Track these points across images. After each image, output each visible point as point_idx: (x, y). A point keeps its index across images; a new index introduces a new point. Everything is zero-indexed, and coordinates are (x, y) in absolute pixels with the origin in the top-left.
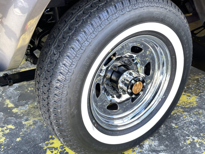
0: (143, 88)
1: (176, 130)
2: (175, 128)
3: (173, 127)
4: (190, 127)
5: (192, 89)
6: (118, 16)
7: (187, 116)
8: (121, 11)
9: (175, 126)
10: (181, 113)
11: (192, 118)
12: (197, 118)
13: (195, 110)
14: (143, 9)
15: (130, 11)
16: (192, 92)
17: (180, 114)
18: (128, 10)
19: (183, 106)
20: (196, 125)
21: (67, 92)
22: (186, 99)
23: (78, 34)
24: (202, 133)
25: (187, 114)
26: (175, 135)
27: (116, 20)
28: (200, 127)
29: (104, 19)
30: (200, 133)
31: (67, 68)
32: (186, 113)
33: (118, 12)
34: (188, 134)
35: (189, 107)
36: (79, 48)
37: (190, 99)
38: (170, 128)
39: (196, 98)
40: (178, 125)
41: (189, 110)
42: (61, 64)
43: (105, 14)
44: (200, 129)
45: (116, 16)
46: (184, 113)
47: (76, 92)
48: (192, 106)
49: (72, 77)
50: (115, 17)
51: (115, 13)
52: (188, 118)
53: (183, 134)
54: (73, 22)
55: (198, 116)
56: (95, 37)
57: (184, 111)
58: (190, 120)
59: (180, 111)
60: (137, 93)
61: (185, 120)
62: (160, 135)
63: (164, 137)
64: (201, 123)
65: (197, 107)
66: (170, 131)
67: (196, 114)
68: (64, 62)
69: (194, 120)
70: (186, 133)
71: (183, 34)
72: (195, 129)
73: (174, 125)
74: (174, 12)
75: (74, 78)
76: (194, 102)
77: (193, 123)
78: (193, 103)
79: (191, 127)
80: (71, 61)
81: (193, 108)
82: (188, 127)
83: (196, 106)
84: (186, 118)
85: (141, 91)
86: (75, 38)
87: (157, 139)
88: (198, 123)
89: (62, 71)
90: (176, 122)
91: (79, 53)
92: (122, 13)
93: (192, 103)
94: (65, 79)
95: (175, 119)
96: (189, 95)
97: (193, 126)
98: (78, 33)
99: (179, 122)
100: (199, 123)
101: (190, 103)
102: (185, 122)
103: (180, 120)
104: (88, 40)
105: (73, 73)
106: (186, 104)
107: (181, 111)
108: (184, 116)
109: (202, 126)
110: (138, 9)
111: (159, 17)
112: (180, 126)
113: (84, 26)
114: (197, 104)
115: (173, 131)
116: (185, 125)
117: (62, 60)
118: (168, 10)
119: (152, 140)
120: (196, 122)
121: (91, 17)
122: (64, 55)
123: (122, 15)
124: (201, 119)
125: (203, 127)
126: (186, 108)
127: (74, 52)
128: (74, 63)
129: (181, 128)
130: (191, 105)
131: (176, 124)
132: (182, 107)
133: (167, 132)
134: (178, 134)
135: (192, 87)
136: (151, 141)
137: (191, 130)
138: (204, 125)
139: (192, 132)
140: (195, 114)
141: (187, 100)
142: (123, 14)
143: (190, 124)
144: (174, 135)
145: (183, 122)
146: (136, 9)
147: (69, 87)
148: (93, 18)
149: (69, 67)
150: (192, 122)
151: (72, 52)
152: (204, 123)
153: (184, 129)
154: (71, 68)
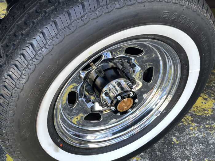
0: (133, 104)
1: (176, 146)
2: (175, 144)
3: (173, 142)
4: (194, 146)
5: (213, 89)
6: (100, 15)
7: (195, 129)
8: (105, 8)
9: (176, 141)
10: (188, 122)
11: (200, 133)
12: (207, 134)
13: (207, 122)
14: (142, 5)
15: (120, 8)
16: (211, 93)
17: (187, 124)
18: (118, 6)
19: (194, 112)
20: (202, 144)
21: (14, 112)
22: (200, 103)
23: (34, 36)
24: (207, 158)
25: (196, 126)
26: (172, 155)
27: (95, 20)
28: (207, 147)
29: (76, 18)
30: (205, 157)
31: (14, 81)
32: (194, 124)
33: (101, 9)
34: (188, 156)
35: (202, 115)
36: (33, 56)
37: (205, 103)
38: (169, 142)
39: (213, 103)
40: (179, 140)
41: (200, 120)
42: (5, 74)
43: (79, 10)
44: (206, 152)
45: (96, 14)
46: (192, 124)
47: (27, 113)
48: (205, 115)
49: (21, 94)
50: (94, 15)
51: (95, 10)
52: (195, 132)
53: (183, 156)
54: (33, 12)
55: (209, 132)
56: (58, 43)
57: (192, 121)
58: (197, 135)
59: (188, 119)
60: (124, 111)
61: (192, 134)
62: (153, 151)
63: (158, 156)
64: (210, 142)
65: (211, 118)
66: (167, 148)
67: (208, 127)
68: (10, 73)
69: (202, 137)
70: (188, 154)
71: (204, 40)
72: (200, 150)
73: (174, 139)
74: (194, 10)
75: (24, 96)
76: (210, 110)
77: (199, 141)
78: (208, 111)
79: (196, 146)
80: (20, 73)
81: (205, 119)
82: (191, 145)
83: (210, 115)
84: (194, 131)
85: (129, 109)
86: (29, 40)
87: (148, 156)
88: (206, 142)
89: (6, 84)
90: (178, 135)
91: (32, 63)
92: (107, 11)
93: (206, 111)
94: (10, 96)
95: (178, 131)
96: (206, 97)
97: (198, 145)
98: (33, 33)
99: (182, 136)
100: (208, 141)
101: (204, 110)
102: (190, 137)
103: (185, 134)
104: (47, 46)
105: (22, 90)
106: (199, 110)
107: (190, 120)
108: (191, 128)
109: (210, 147)
110: (134, 5)
111: (169, 18)
112: (181, 143)
113: (44, 25)
114: (212, 113)
115: (172, 147)
116: (189, 142)
117: (7, 70)
118: (185, 6)
119: (142, 157)
120: (204, 140)
121: (56, 11)
122: (10, 62)
123: (107, 14)
124: (212, 136)
125: (211, 149)
126: (197, 116)
127: (26, 61)
128: (24, 77)
129: (183, 146)
130: (205, 113)
131: (178, 138)
132: (193, 114)
133: (163, 149)
134: (176, 154)
135: (213, 86)
136: (140, 158)
137: (195, 152)
138: (212, 147)
139: (194, 153)
140: (206, 128)
141: (202, 104)
142: (109, 12)
143: (195, 142)
144: (170, 154)
145: (187, 137)
146: (131, 5)
147: (16, 106)
148: (59, 14)
149: (16, 81)
150: (198, 138)
151: (22, 61)
152: (213, 144)
153: (186, 147)
154: (19, 83)
